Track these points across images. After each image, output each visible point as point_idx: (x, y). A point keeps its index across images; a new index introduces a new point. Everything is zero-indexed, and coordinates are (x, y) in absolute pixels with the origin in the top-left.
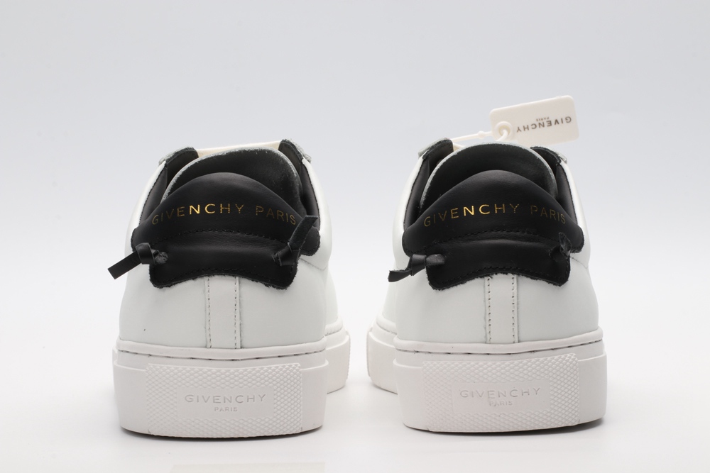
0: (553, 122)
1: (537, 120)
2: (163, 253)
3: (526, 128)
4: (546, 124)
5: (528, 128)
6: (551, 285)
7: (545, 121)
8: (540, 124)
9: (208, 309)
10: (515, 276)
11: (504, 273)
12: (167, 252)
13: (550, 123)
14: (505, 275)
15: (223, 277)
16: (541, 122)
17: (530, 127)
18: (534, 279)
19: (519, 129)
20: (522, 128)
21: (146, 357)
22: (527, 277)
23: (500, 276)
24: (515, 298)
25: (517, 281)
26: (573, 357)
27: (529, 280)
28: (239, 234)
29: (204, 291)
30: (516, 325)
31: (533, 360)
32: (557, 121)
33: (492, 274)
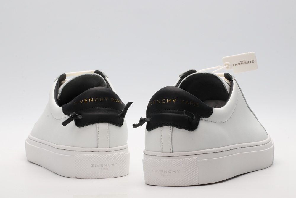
0: (247, 62)
1: (241, 62)
2: (80, 115)
3: (236, 65)
4: (244, 63)
5: (237, 65)
6: (187, 131)
7: (244, 62)
8: (242, 63)
9: (98, 134)
10: (171, 127)
11: (167, 126)
12: (82, 115)
13: (246, 63)
14: (168, 127)
15: (103, 123)
16: (242, 62)
17: (238, 64)
18: (179, 128)
19: (233, 65)
20: (234, 65)
21: (75, 151)
22: (176, 127)
23: (166, 127)
24: (171, 135)
25: (172, 129)
26: (195, 159)
27: (177, 129)
28: (107, 108)
29: (97, 128)
30: (171, 146)
31: (177, 159)
32: (248, 62)
33: (163, 126)
